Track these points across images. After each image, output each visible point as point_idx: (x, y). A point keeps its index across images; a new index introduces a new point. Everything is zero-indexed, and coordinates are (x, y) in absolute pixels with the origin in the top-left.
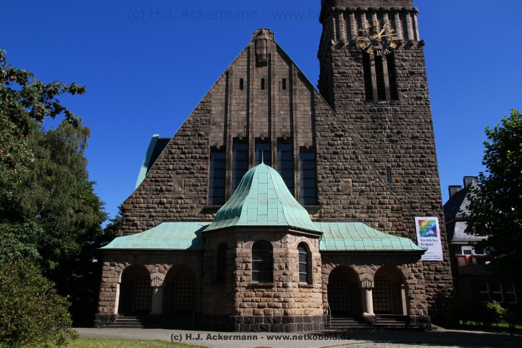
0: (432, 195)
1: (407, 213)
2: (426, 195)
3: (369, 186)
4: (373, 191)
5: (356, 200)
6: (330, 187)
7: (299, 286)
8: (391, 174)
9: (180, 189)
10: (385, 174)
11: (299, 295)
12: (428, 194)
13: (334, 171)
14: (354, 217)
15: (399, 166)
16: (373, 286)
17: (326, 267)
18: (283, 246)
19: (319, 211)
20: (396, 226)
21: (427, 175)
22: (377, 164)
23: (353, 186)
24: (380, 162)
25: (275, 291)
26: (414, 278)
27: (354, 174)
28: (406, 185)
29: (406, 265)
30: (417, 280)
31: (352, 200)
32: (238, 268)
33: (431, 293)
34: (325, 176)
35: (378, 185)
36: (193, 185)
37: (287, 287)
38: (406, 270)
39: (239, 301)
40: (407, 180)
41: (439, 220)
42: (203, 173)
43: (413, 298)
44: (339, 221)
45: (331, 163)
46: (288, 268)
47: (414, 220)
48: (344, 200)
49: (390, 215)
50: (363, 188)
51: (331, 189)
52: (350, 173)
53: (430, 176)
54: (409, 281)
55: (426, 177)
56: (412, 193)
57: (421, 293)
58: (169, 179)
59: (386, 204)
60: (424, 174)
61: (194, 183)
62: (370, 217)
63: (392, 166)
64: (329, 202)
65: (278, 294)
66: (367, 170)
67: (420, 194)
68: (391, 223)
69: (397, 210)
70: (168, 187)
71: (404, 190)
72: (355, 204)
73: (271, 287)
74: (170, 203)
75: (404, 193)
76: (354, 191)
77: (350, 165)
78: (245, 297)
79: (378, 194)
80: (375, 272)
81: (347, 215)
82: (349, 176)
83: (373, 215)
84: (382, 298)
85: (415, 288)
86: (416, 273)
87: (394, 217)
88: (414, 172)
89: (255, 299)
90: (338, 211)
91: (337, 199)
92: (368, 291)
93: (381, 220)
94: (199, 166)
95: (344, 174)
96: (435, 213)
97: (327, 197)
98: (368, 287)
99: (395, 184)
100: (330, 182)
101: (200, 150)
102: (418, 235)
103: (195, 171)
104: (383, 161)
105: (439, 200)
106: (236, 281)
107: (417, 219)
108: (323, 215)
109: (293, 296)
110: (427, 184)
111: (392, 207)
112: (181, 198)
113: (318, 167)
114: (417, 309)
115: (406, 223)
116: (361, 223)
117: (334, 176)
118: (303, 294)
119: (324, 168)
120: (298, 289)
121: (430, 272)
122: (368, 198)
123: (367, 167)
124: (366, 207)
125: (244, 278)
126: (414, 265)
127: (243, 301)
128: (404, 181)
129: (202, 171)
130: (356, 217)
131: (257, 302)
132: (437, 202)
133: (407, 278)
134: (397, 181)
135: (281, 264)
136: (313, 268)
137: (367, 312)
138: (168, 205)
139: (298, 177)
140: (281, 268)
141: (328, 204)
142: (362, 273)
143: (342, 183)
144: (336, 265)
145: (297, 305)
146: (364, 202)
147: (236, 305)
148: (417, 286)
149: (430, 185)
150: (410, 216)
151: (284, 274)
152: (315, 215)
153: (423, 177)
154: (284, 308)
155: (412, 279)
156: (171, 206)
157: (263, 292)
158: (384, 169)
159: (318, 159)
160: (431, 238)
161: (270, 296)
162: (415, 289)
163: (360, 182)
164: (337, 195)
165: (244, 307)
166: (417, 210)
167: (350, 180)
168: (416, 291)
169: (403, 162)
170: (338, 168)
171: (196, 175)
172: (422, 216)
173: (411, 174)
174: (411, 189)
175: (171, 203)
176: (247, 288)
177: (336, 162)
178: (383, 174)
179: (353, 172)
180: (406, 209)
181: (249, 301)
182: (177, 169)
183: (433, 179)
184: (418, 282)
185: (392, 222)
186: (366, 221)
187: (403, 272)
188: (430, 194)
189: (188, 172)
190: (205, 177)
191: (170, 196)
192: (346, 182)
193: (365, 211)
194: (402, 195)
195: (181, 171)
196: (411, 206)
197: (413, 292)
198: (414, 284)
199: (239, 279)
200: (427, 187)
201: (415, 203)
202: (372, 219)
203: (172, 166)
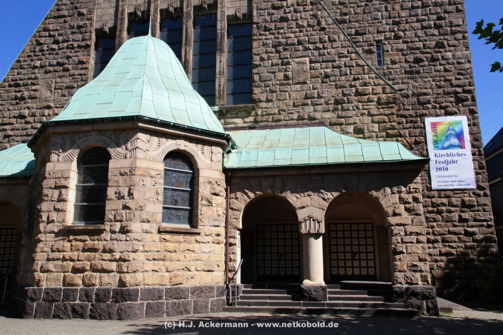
0: (457, 79)
1: (411, 112)
2: (446, 80)
3: (339, 67)
4: (346, 74)
5: (316, 91)
6: (273, 73)
7: (160, 232)
8: (383, 51)
9: (49, 94)
10: (374, 52)
11: (161, 246)
12: (449, 78)
13: (281, 48)
14: (311, 119)
15: (397, 37)
16: (323, 230)
17: (237, 198)
18: (128, 156)
19: (253, 113)
20: (385, 129)
21: (447, 48)
22: (360, 38)
23: (311, 69)
24: (365, 34)
25: (105, 240)
26: (405, 214)
27: (314, 49)
28: (410, 67)
29: (388, 190)
30: (410, 217)
31: (308, 92)
32: (46, 198)
33: (454, 245)
34: (265, 56)
35: (354, 65)
36: (67, 88)
37: (128, 231)
38: (388, 198)
39: (40, 258)
40: (411, 58)
41: (469, 120)
42: (82, 69)
43: (402, 252)
44: (286, 126)
45: (276, 35)
46: (132, 195)
47: (424, 123)
48: (295, 92)
49: (374, 111)
50: (329, 70)
51: (275, 76)
52: (307, 49)
53: (452, 48)
54: (393, 220)
55: (446, 51)
56: (420, 80)
57: (418, 242)
58: (34, 81)
59: (369, 94)
60: (443, 46)
61: (68, 84)
62: (339, 117)
63: (386, 39)
64: (270, 98)
65: (109, 245)
66: (335, 41)
67: (434, 81)
68: (376, 125)
69: (388, 103)
70: (32, 92)
71: (407, 76)
72: (314, 98)
73: (100, 232)
74: (33, 115)
75: (405, 81)
76: (312, 77)
77: (308, 36)
78: (53, 251)
79: (355, 79)
80: (327, 204)
81: (299, 116)
82: (305, 53)
83: (344, 114)
84: (359, 252)
85: (405, 232)
86: (409, 203)
87: (381, 114)
88: (424, 46)
89: (68, 254)
90: (284, 111)
91: (284, 91)
92: (312, 240)
93: (358, 121)
94: (76, 59)
95: (296, 51)
96: (462, 109)
97: (268, 89)
98: (312, 231)
99: (390, 66)
100: (272, 65)
101: (80, 36)
102: (430, 146)
103: (70, 67)
104: (369, 33)
105: (468, 88)
106: (39, 223)
107: (428, 121)
108: (259, 118)
109: (141, 248)
110: (448, 63)
111: (379, 99)
112: (49, 107)
113: (255, 44)
114: (409, 274)
115: (410, 128)
116: (322, 129)
117: (280, 55)
118: (170, 246)
119: (264, 44)
120: (157, 237)
121: (452, 209)
122: (337, 87)
123: (336, 37)
124: (332, 102)
125: (54, 216)
126: (403, 189)
127: (48, 260)
128: (406, 61)
129: (80, 66)
130: (314, 119)
131: (72, 260)
132: (464, 92)
133: (391, 213)
134: (393, 63)
135: (121, 189)
136: (200, 199)
137: (309, 278)
138: (30, 119)
139: (223, 61)
140: (120, 197)
141: (268, 101)
142: (303, 207)
143: (293, 66)
144: (256, 194)
145: (150, 266)
146: (330, 92)
147: (35, 267)
148: (410, 229)
149: (453, 64)
150: (417, 116)
151: (125, 207)
152: (246, 120)
153: (441, 52)
154: (120, 272)
155: (400, 215)
156: (34, 120)
157: (84, 241)
158: (372, 45)
159: (255, 31)
160: (454, 151)
161: (94, 250)
162: (406, 235)
163: (323, 61)
164: (283, 85)
165: (48, 271)
166: (430, 106)
167: (307, 60)
168: (406, 239)
169: (403, 31)
170: (286, 42)
171: (72, 72)
172: (437, 116)
173: (418, 49)
174: (418, 72)
175: (35, 116)
176: (57, 234)
177: (285, 33)
178: (370, 52)
179: (311, 46)
180: (409, 105)
181: (58, 259)
182: (46, 66)
183: (459, 53)
184: (412, 221)
185: (379, 123)
186: (332, 125)
187: (383, 202)
188: (453, 78)
189: (61, 68)
190: (84, 74)
191: (34, 105)
192: (299, 63)
193: (331, 107)
194: (403, 83)
195: (51, 69)
196: (418, 99)
197: (402, 239)
198: (404, 225)
199: (44, 218)
200: (447, 67)
201: (426, 94)
202: (343, 120)
203: (39, 62)
